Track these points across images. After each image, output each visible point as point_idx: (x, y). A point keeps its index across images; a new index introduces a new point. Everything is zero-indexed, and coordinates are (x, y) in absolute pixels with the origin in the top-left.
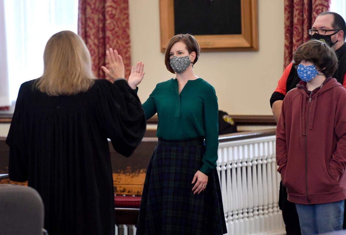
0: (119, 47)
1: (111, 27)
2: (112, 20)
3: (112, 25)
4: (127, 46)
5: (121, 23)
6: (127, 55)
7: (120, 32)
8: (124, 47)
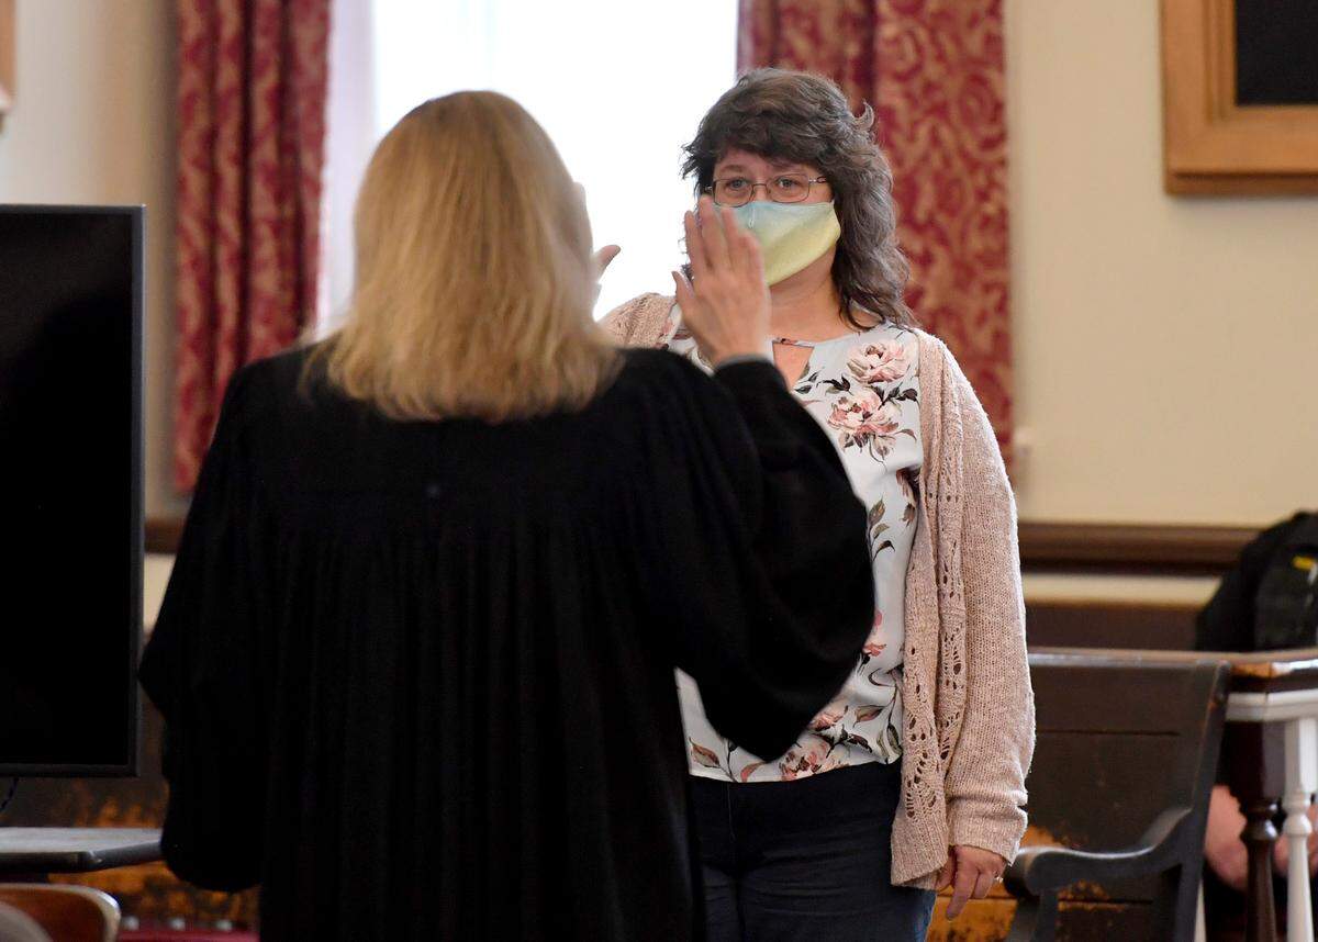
0: (947, 161)
1: (902, 57)
2: (909, 22)
3: (908, 47)
4: (991, 157)
5: (957, 40)
6: (990, 208)
7: (953, 87)
8: (973, 166)
